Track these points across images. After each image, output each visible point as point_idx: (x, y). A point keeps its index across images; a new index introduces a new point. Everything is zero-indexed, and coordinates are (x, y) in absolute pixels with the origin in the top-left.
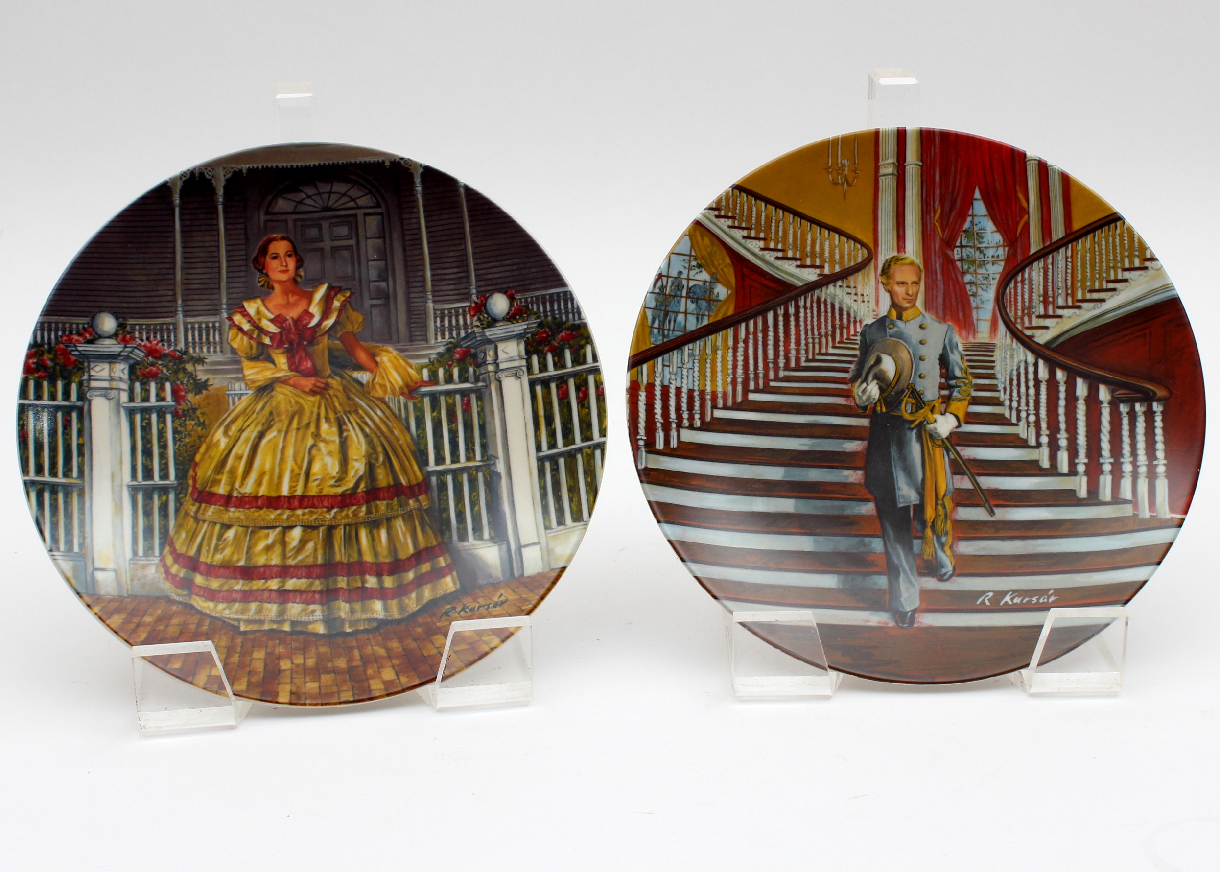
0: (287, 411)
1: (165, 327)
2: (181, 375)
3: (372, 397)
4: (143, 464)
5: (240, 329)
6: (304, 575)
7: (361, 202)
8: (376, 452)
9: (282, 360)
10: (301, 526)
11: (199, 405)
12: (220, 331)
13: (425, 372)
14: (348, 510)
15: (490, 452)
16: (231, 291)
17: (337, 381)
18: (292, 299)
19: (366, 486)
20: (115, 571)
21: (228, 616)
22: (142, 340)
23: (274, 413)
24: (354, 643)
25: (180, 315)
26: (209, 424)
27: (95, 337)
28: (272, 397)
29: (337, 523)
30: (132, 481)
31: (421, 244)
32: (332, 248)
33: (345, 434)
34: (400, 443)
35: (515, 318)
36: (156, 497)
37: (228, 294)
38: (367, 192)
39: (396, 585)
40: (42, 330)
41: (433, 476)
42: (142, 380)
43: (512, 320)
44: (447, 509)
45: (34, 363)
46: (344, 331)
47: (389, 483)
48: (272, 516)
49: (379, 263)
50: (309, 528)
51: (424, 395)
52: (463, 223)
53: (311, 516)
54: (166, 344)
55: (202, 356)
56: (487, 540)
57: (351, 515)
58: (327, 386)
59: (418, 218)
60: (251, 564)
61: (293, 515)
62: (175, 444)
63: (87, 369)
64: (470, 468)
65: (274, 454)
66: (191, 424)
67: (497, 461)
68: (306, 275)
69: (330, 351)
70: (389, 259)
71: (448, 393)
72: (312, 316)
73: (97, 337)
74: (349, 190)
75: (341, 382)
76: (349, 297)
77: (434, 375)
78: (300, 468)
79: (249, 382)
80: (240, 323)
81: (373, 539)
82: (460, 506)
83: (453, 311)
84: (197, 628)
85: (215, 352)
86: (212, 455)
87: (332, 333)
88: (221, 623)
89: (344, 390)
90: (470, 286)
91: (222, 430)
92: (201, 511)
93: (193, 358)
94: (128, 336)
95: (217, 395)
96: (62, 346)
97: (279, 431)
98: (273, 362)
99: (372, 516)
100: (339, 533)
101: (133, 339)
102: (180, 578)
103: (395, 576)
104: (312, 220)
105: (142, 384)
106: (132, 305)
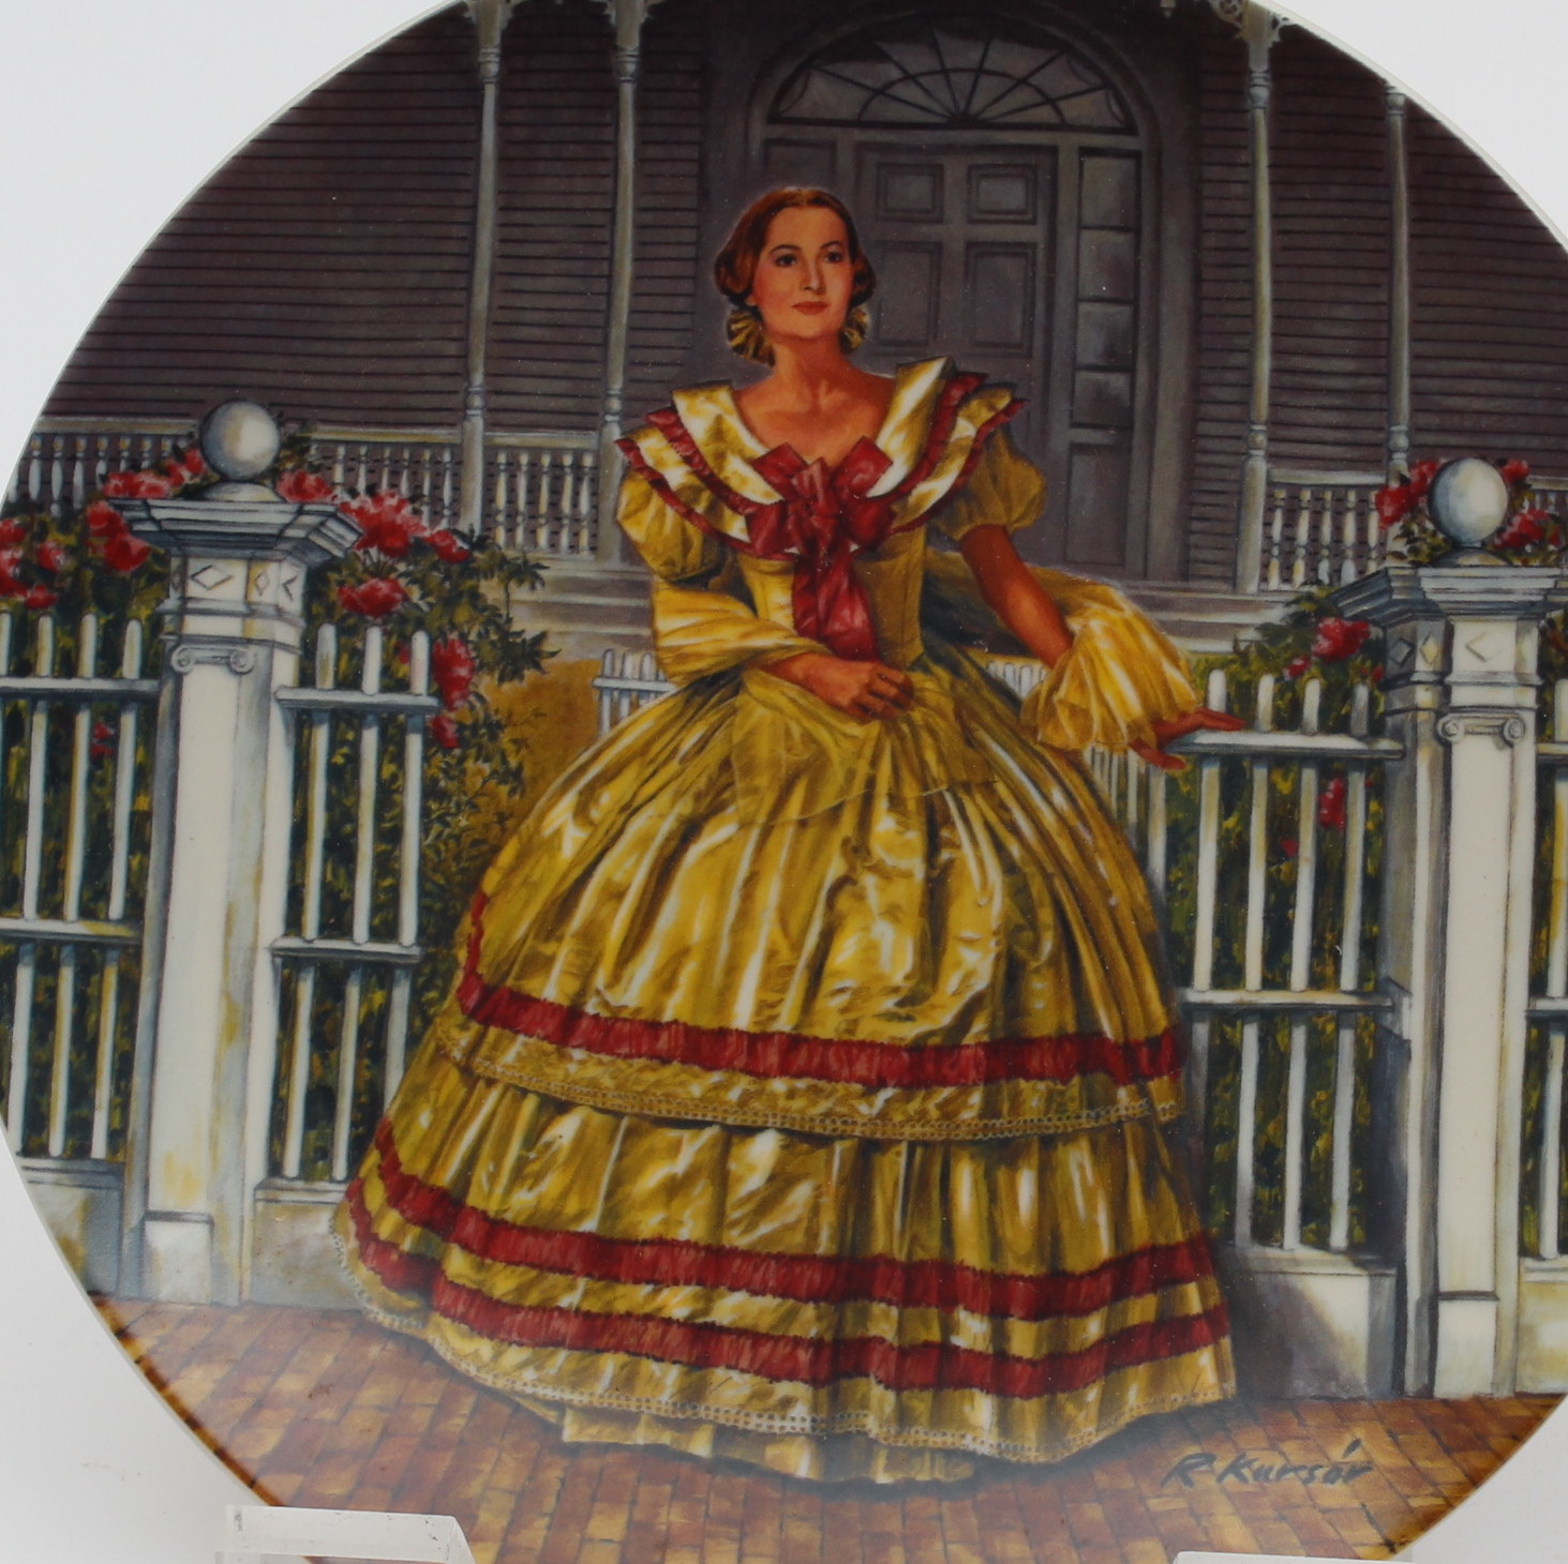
0: (775, 763)
1: (427, 455)
2: (462, 614)
3: (1043, 744)
4: (324, 885)
5: (658, 483)
6: (771, 1283)
7: (1074, 110)
8: (1033, 925)
9: (775, 597)
10: (781, 1130)
11: (510, 715)
12: (594, 481)
13: (1218, 684)
14: (925, 1099)
15: (1388, 969)
16: (639, 355)
17: (938, 680)
18: (828, 400)
19: (990, 1030)
20: (210, 1222)
21: (529, 1390)
22: (354, 493)
23: (735, 765)
24: (895, 1525)
25: (477, 422)
26: (534, 780)
27: (210, 480)
28: (735, 711)
29: (890, 1133)
30: (286, 935)
31: (1251, 265)
32: (970, 245)
33: (945, 855)
34: (1113, 901)
35: (1519, 552)
36: (353, 992)
37: (631, 364)
38: (1095, 80)
39: (1044, 1351)
40: (47, 459)
41: (1202, 1020)
42: (344, 618)
43: (1510, 551)
44: (1230, 1133)
45: (13, 561)
46: (979, 521)
47: (1061, 1027)
48: (695, 1091)
49: (1112, 309)
50: (802, 1139)
51: (1204, 756)
52: (1390, 220)
53: (814, 1103)
54: (425, 509)
55: (532, 556)
56: (1339, 1252)
57: (934, 1113)
58: (907, 696)
59: (1251, 184)
60: (619, 1230)
61: (760, 1093)
62: (425, 829)
63: (176, 579)
64: (1319, 1010)
65: (722, 895)
66: (480, 772)
67: (1406, 1001)
68: (878, 323)
69: (930, 581)
70: (1144, 302)
71: (1280, 760)
72: (883, 461)
73: (216, 477)
74: (1038, 69)
75: (952, 686)
76: (1008, 411)
77: (1242, 695)
78: (797, 947)
79: (667, 658)
80: (660, 461)
81: (993, 1198)
82: (1271, 1128)
83: (1328, 496)
84: (434, 1422)
85: (574, 547)
86: (536, 876)
87: (941, 523)
88: (506, 1410)
89: (958, 715)
90: (1392, 421)
91: (569, 800)
92: (484, 1050)
93: (504, 560)
94: (311, 479)
95: (567, 689)
96: (104, 506)
97: (745, 825)
98: (748, 599)
99: (998, 1123)
100: (892, 1168)
101: (325, 487)
102: (401, 1255)
103: (1047, 1323)
104: (913, 149)
105: (342, 632)
106: (330, 382)
